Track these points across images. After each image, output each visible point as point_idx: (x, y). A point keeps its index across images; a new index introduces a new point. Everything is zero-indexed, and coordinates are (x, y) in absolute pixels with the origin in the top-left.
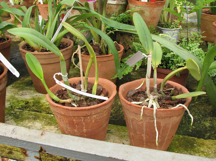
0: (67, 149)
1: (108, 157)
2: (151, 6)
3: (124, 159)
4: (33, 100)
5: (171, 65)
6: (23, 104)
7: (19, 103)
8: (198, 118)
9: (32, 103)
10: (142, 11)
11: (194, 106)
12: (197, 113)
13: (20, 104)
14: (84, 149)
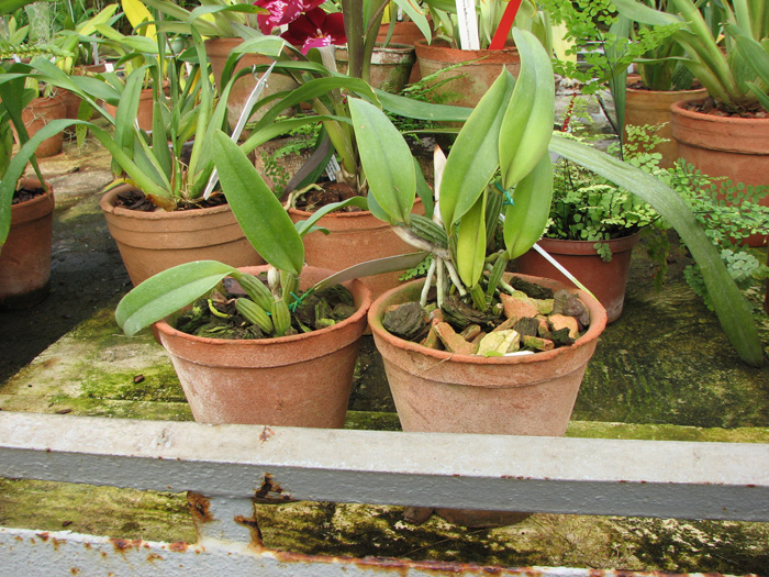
0: (361, 469)
1: (500, 475)
2: (493, 61)
4: (156, 372)
5: (579, 227)
6: (129, 383)
7: (114, 384)
8: (686, 377)
9: (155, 378)
10: (464, 79)
11: (661, 344)
12: (677, 362)
13: (117, 386)
14: (415, 464)
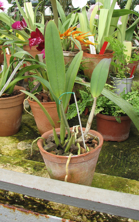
1: (33, 188)
2: (100, 58)
3: (46, 191)
5: (113, 111)
8: (136, 162)
10: (91, 62)
11: (135, 150)
12: (136, 156)
14: (13, 181)
